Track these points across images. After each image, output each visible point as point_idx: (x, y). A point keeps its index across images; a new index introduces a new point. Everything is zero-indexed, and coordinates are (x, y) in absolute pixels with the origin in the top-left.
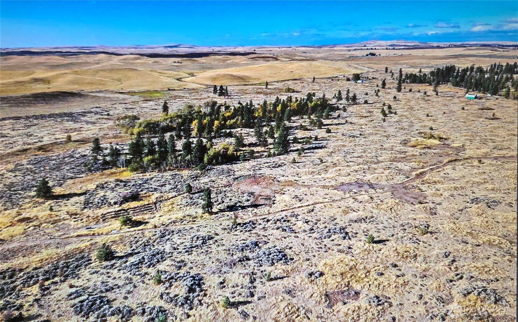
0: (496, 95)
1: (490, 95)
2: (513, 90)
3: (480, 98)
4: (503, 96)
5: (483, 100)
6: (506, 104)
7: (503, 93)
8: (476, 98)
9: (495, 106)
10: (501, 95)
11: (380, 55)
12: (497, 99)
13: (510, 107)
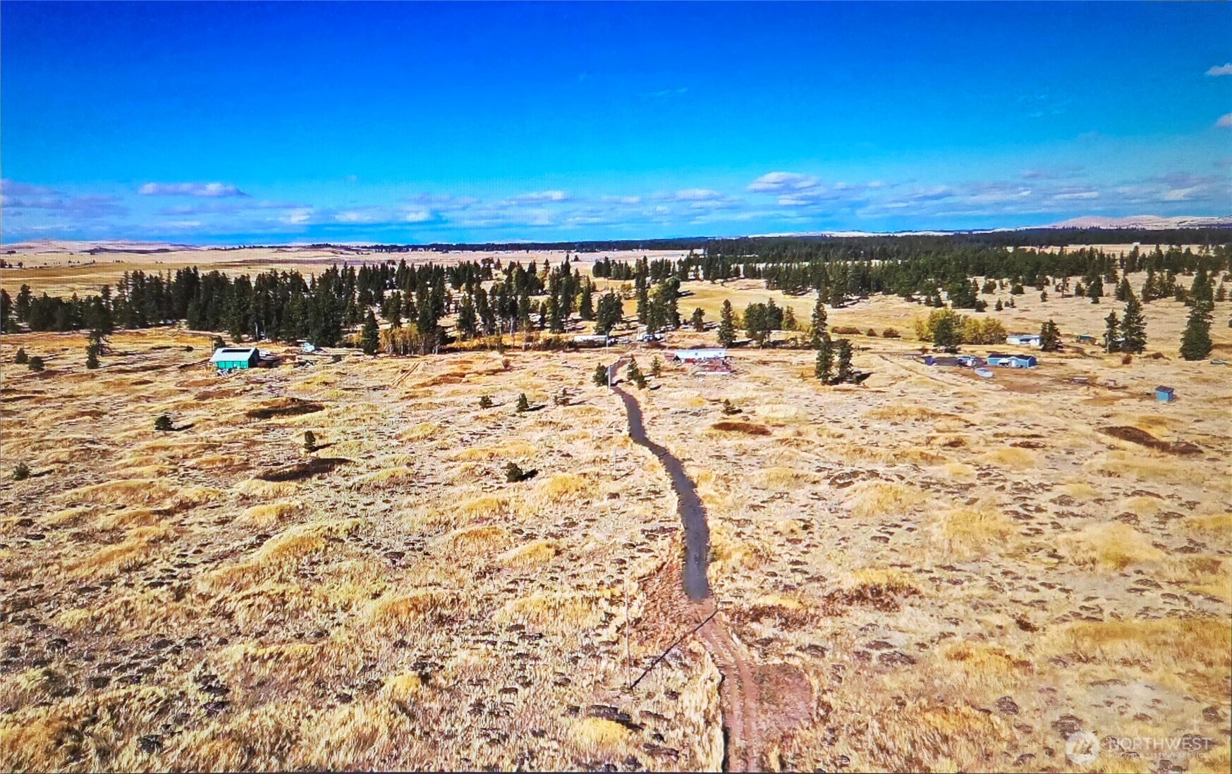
0: (332, 346)
1: (310, 348)
2: (388, 326)
3: (274, 362)
4: (359, 346)
5: (283, 370)
6: (368, 374)
7: (355, 338)
8: (255, 361)
9: (328, 392)
10: (350, 345)
11: (20, 264)
12: (337, 358)
13: (383, 387)
